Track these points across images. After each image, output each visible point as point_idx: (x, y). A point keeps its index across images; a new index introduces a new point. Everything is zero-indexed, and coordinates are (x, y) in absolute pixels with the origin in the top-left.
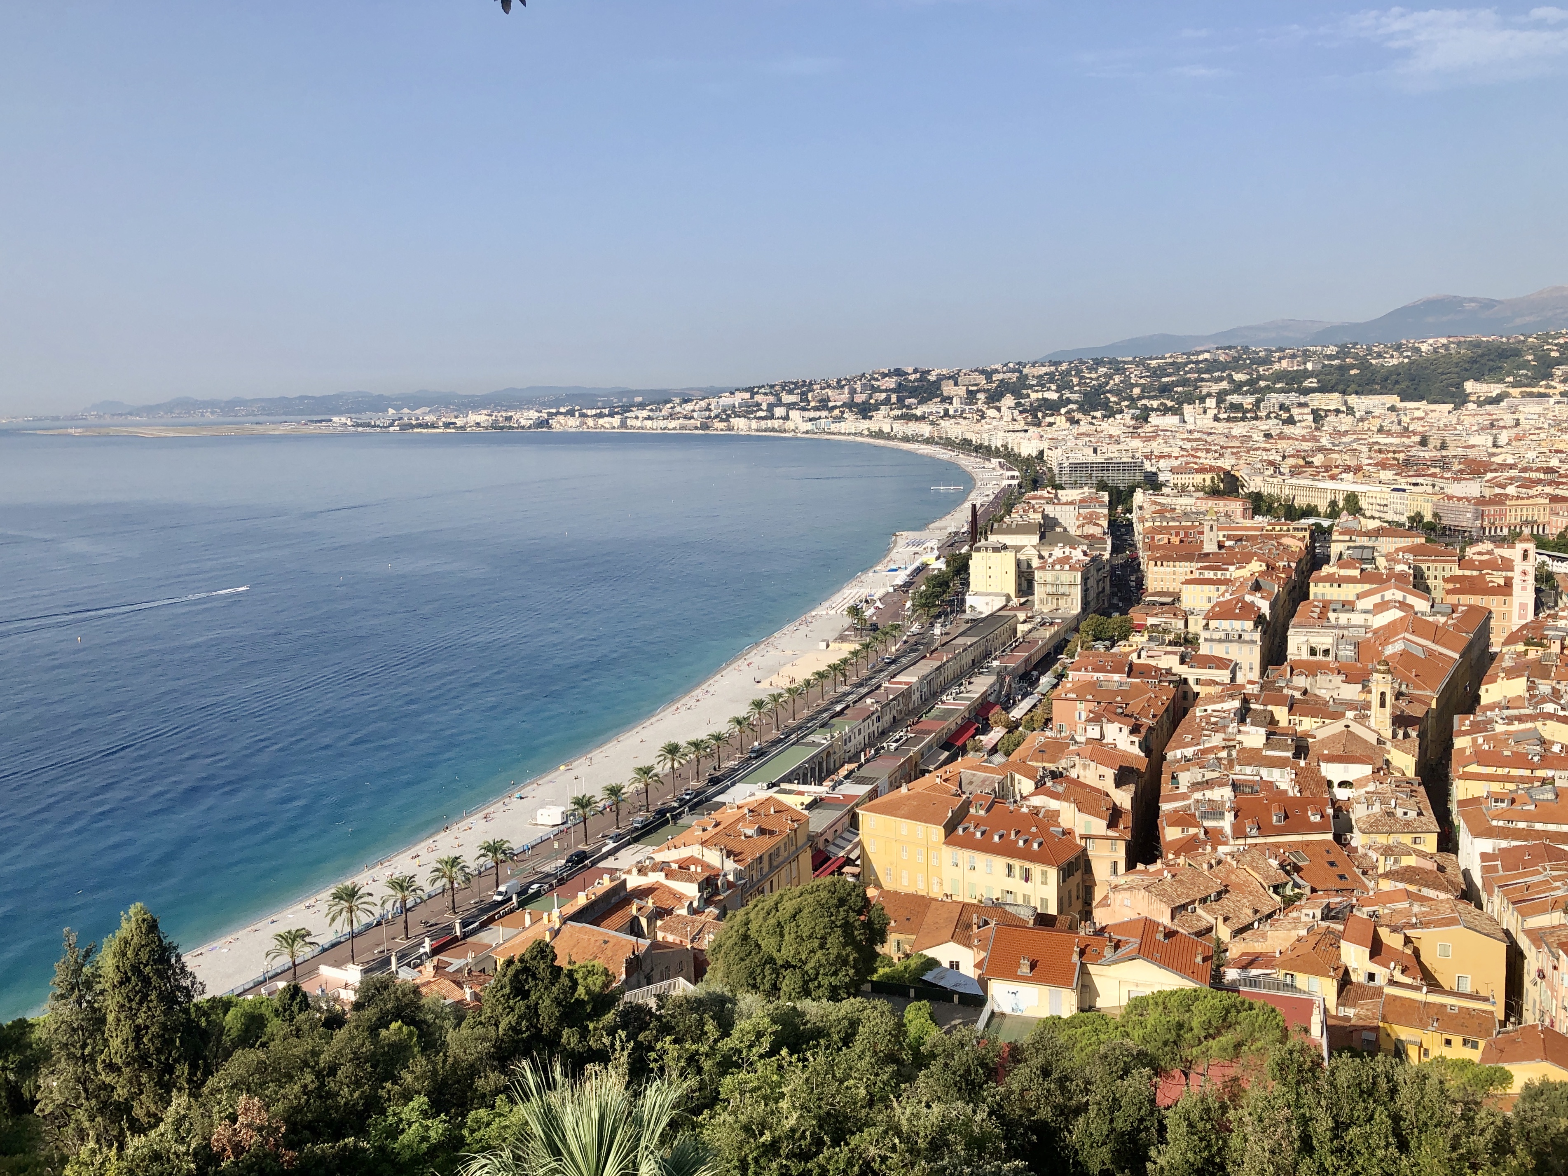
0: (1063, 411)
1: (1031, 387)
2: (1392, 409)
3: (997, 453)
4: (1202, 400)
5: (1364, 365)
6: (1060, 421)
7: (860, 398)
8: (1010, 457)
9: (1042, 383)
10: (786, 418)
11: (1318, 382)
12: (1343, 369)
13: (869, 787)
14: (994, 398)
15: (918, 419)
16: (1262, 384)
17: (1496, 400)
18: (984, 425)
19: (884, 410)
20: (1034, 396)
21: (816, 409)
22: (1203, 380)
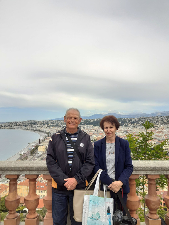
0: (53, 126)
2: (92, 127)
3: (44, 132)
5: (89, 121)
6: (52, 128)
7: (25, 124)
8: (46, 132)
9: (50, 123)
10: (14, 127)
12: (87, 122)
13: (20, 181)
14: (44, 125)
15: (33, 127)
18: (42, 128)
19: (29, 126)
20: (49, 124)
21: (18, 126)
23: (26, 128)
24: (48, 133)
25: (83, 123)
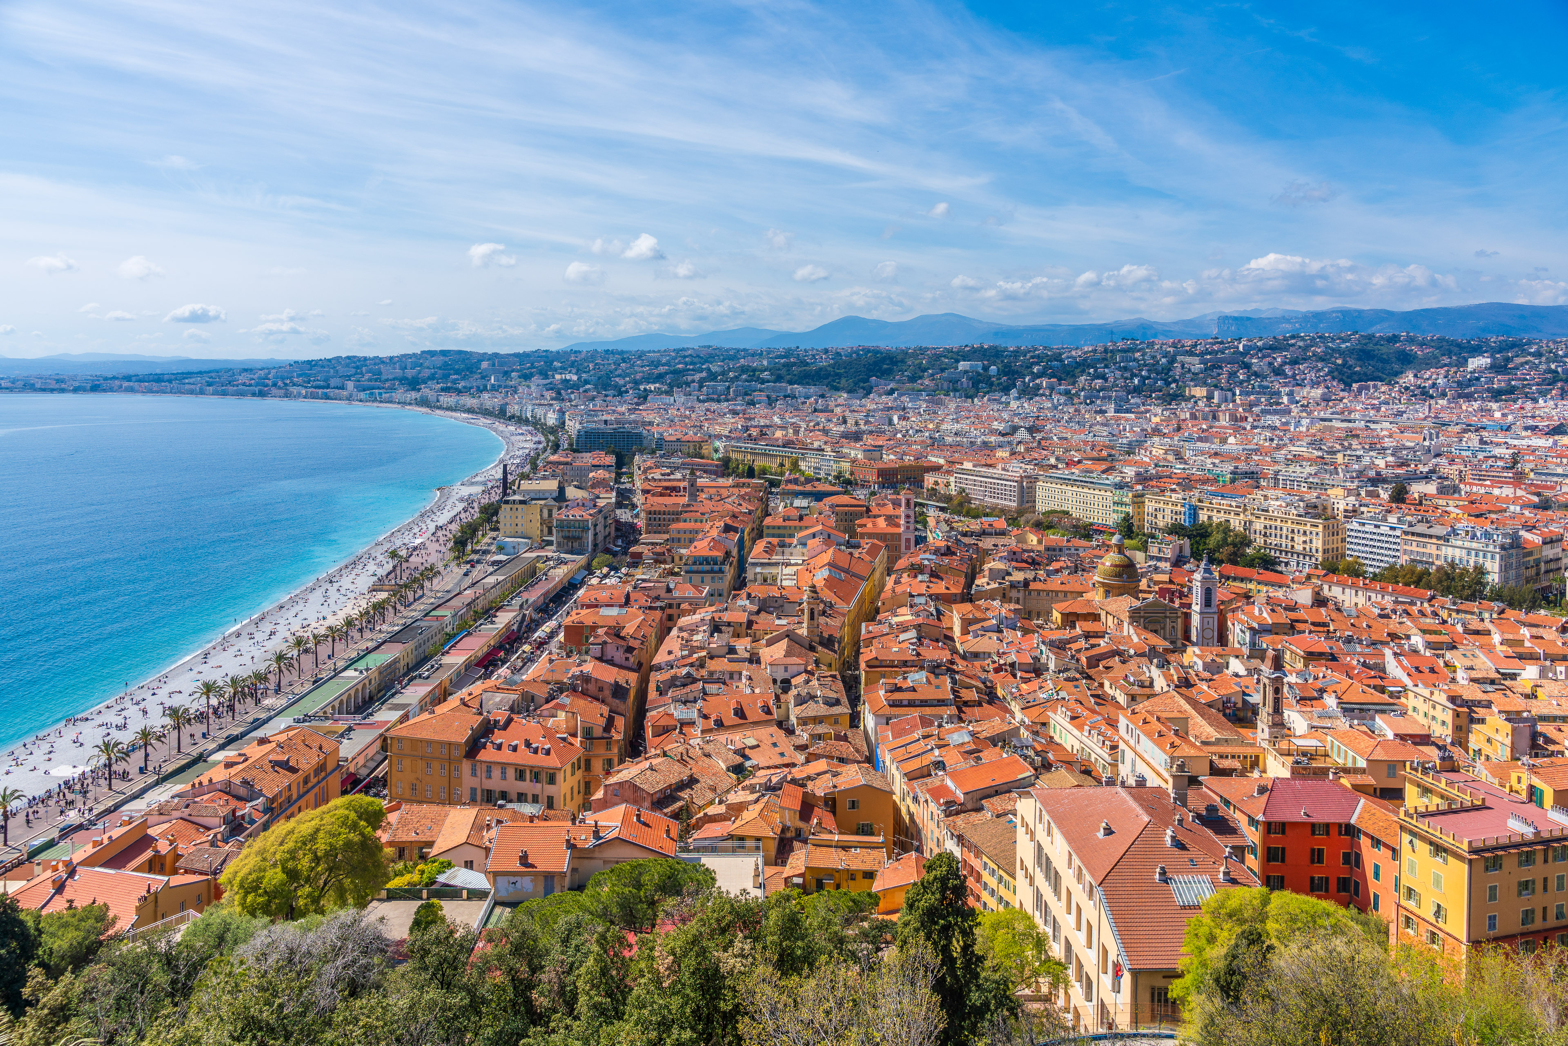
0: (581, 390)
1: (555, 370)
2: (823, 396)
3: (527, 422)
4: (688, 384)
5: (803, 363)
6: (578, 398)
7: (410, 373)
8: (537, 424)
9: (564, 368)
10: (343, 388)
11: (772, 374)
12: (789, 366)
13: (401, 713)
14: (527, 377)
16: (731, 374)
17: (891, 392)
18: (516, 399)
19: (432, 384)
20: (558, 377)
21: (368, 381)
22: (689, 370)
23: (414, 395)
24: (553, 430)
25: (765, 375)
